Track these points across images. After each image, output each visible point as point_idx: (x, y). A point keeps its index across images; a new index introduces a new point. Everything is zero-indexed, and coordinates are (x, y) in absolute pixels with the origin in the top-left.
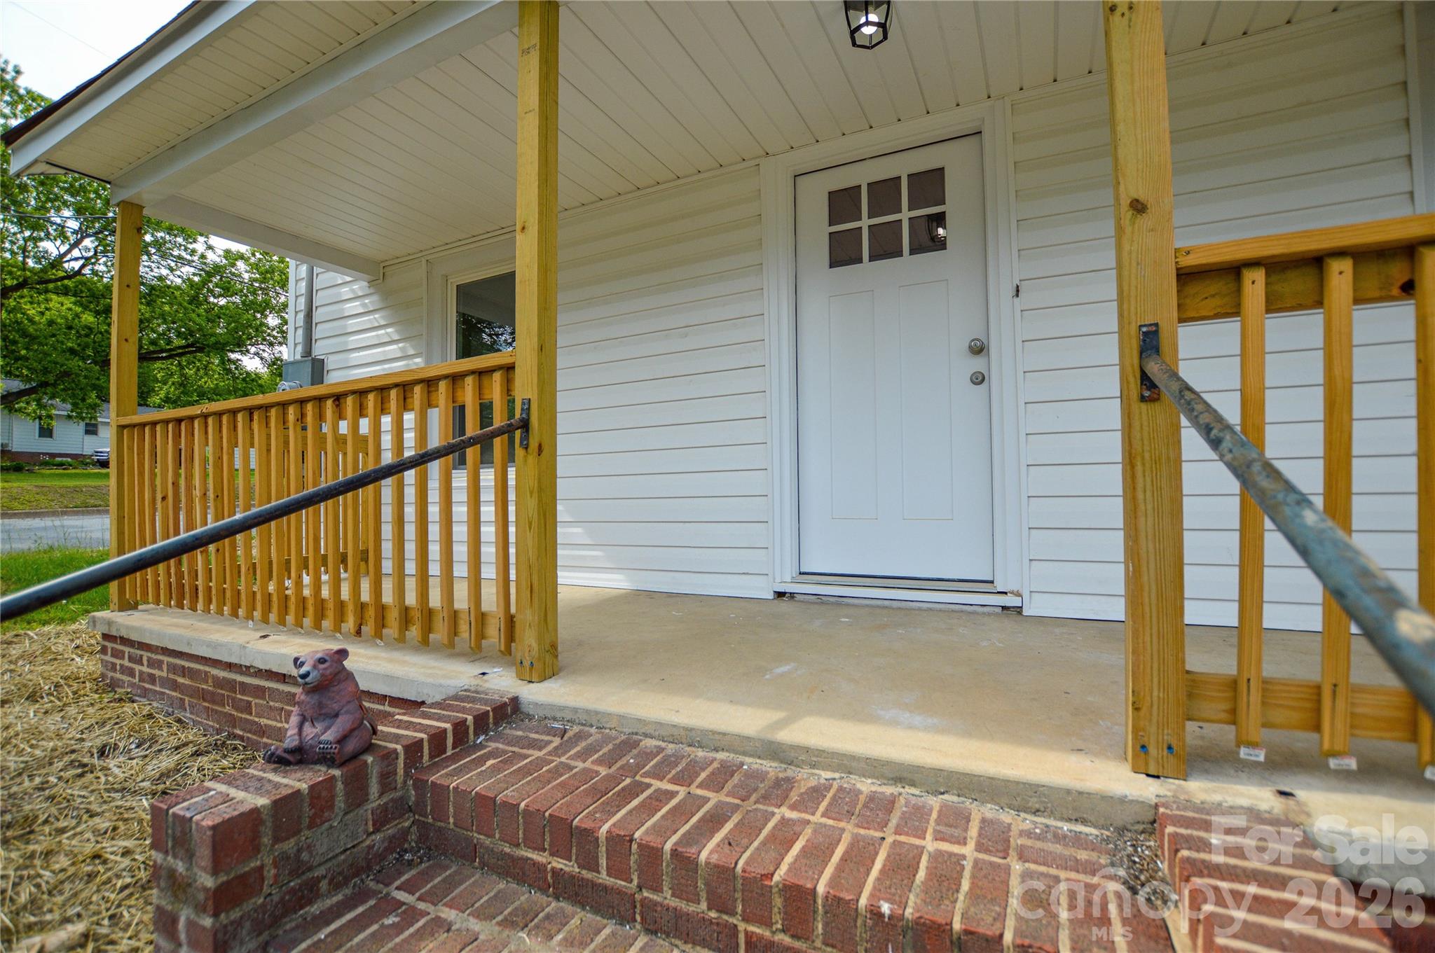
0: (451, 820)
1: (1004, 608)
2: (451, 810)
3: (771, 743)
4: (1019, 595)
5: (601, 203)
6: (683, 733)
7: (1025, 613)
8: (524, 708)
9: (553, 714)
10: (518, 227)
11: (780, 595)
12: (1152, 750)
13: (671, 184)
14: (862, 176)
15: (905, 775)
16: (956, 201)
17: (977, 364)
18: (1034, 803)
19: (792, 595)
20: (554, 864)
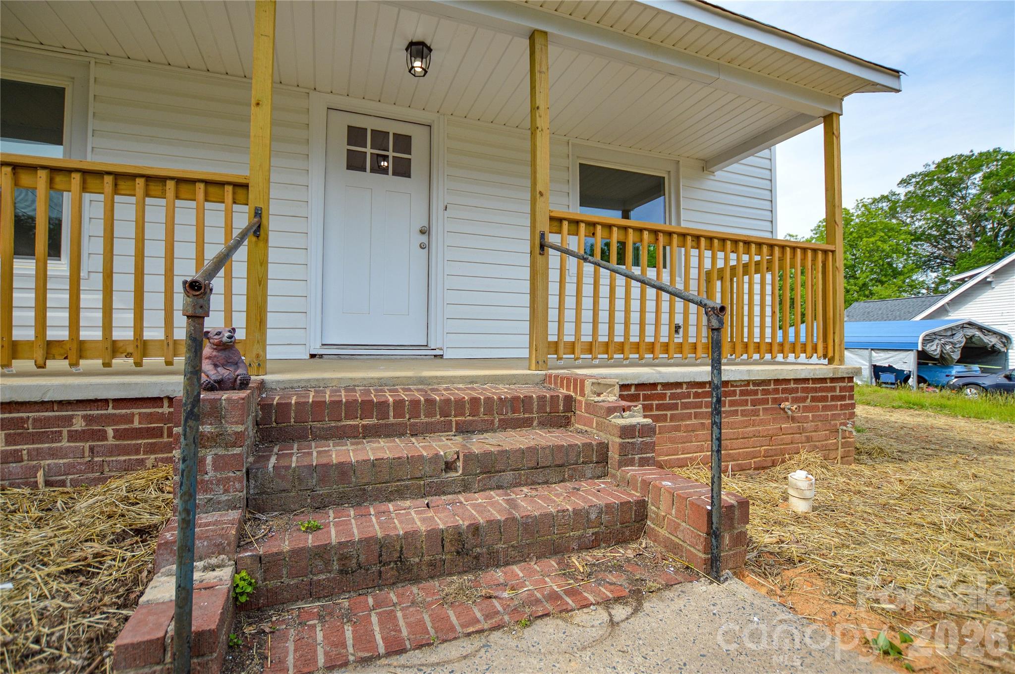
0: (292, 420)
1: (435, 356)
2: (293, 415)
3: (420, 377)
4: (441, 349)
5: (168, 67)
6: (376, 381)
7: (445, 357)
8: (268, 386)
9: (291, 385)
10: (253, 102)
11: (313, 356)
12: (540, 363)
13: (239, 79)
14: (369, 124)
15: (474, 380)
16: (417, 156)
17: (424, 239)
18: (514, 381)
19: (321, 356)
20: (363, 423)
